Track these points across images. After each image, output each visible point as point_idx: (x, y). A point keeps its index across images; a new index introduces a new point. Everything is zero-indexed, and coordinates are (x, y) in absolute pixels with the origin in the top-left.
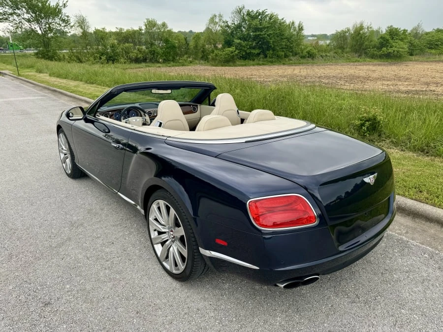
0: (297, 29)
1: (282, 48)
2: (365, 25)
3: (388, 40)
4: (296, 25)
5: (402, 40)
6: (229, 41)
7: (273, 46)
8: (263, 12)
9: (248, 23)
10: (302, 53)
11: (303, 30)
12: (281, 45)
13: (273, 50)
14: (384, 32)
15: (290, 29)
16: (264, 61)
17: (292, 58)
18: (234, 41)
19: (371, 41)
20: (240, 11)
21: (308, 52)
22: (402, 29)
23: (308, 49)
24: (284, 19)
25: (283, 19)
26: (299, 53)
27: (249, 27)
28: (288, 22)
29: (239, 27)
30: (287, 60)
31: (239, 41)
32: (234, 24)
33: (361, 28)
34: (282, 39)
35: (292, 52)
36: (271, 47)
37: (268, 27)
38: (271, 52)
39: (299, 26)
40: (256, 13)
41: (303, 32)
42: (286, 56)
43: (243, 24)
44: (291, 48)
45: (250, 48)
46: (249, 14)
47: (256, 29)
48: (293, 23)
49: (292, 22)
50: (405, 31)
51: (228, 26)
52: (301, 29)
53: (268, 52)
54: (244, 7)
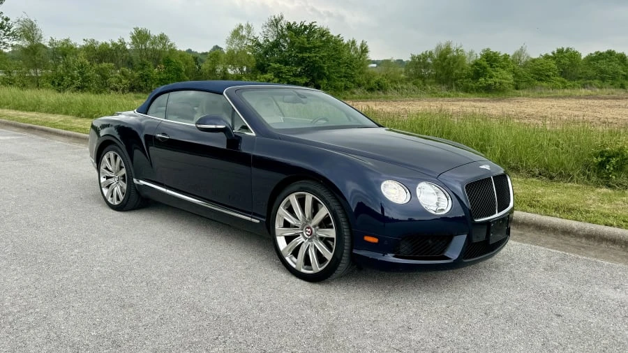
0: (359, 50)
1: (341, 77)
2: (453, 47)
3: (485, 68)
4: (358, 44)
5: (503, 68)
6: (262, 65)
7: (327, 73)
8: (311, 25)
9: (289, 41)
10: (368, 83)
11: (367, 52)
12: (341, 72)
13: (329, 79)
14: (479, 57)
15: (350, 51)
17: (355, 91)
18: (269, 65)
19: (463, 69)
20: (275, 23)
21: (378, 83)
22: (503, 54)
23: (377, 79)
24: (341, 36)
25: (339, 36)
26: (364, 84)
27: (292, 44)
28: (345, 41)
29: (276, 44)
30: (348, 93)
31: (277, 66)
32: (268, 41)
33: (448, 50)
34: (339, 64)
35: (353, 82)
36: (324, 74)
37: (319, 47)
38: (325, 81)
39: (362, 47)
40: (301, 26)
41: (368, 54)
42: (346, 88)
43: (281, 41)
44: (352, 77)
45: (295, 75)
46: (289, 27)
47: (302, 49)
48: (353, 42)
49: (351, 40)
50: (506, 57)
51: (259, 45)
52: (364, 50)
53: (320, 81)
54: (282, 18)
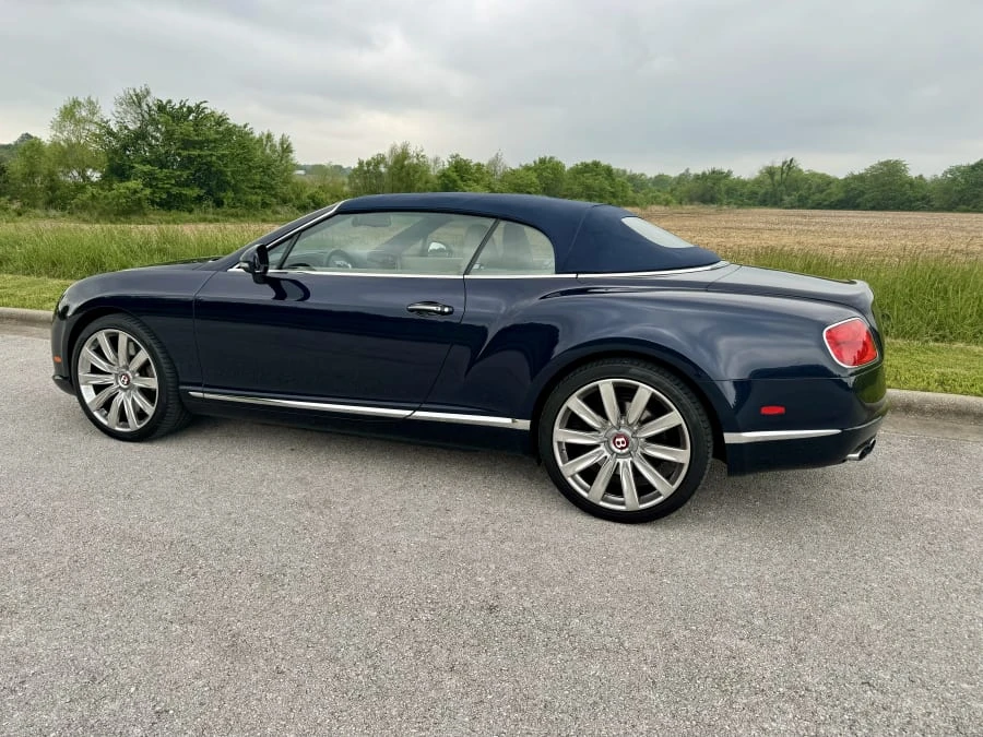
0: (279, 148)
1: (254, 188)
2: (412, 150)
3: (455, 181)
4: (277, 139)
5: (477, 181)
6: (120, 166)
7: (233, 182)
8: (198, 106)
9: (163, 129)
10: (298, 197)
11: (291, 152)
12: (254, 180)
13: (236, 190)
14: (447, 166)
15: (265, 149)
16: (218, 214)
17: (279, 209)
18: (133, 167)
19: (427, 182)
20: (137, 100)
21: (312, 197)
22: (475, 162)
23: (309, 191)
24: (249, 127)
25: (245, 126)
26: (291, 200)
27: (169, 136)
28: (257, 135)
29: (141, 135)
30: (269, 212)
31: (147, 168)
32: (126, 128)
33: (404, 155)
34: (250, 168)
35: (275, 196)
36: (228, 183)
37: (215, 141)
38: (230, 194)
39: (282, 144)
40: (181, 108)
41: (292, 155)
42: (265, 205)
43: (150, 129)
44: (272, 188)
45: (178, 184)
46: (161, 108)
47: (187, 144)
48: (269, 136)
49: (266, 133)
50: (479, 166)
51: (110, 133)
52: (286, 149)
53: (222, 194)
54: (148, 93)
